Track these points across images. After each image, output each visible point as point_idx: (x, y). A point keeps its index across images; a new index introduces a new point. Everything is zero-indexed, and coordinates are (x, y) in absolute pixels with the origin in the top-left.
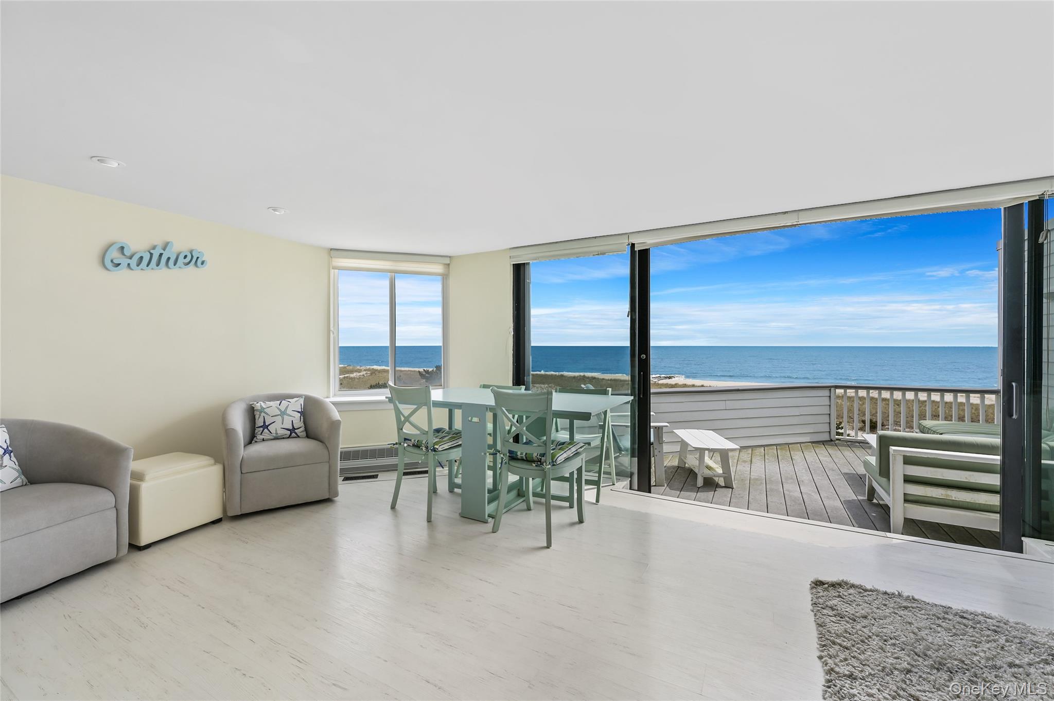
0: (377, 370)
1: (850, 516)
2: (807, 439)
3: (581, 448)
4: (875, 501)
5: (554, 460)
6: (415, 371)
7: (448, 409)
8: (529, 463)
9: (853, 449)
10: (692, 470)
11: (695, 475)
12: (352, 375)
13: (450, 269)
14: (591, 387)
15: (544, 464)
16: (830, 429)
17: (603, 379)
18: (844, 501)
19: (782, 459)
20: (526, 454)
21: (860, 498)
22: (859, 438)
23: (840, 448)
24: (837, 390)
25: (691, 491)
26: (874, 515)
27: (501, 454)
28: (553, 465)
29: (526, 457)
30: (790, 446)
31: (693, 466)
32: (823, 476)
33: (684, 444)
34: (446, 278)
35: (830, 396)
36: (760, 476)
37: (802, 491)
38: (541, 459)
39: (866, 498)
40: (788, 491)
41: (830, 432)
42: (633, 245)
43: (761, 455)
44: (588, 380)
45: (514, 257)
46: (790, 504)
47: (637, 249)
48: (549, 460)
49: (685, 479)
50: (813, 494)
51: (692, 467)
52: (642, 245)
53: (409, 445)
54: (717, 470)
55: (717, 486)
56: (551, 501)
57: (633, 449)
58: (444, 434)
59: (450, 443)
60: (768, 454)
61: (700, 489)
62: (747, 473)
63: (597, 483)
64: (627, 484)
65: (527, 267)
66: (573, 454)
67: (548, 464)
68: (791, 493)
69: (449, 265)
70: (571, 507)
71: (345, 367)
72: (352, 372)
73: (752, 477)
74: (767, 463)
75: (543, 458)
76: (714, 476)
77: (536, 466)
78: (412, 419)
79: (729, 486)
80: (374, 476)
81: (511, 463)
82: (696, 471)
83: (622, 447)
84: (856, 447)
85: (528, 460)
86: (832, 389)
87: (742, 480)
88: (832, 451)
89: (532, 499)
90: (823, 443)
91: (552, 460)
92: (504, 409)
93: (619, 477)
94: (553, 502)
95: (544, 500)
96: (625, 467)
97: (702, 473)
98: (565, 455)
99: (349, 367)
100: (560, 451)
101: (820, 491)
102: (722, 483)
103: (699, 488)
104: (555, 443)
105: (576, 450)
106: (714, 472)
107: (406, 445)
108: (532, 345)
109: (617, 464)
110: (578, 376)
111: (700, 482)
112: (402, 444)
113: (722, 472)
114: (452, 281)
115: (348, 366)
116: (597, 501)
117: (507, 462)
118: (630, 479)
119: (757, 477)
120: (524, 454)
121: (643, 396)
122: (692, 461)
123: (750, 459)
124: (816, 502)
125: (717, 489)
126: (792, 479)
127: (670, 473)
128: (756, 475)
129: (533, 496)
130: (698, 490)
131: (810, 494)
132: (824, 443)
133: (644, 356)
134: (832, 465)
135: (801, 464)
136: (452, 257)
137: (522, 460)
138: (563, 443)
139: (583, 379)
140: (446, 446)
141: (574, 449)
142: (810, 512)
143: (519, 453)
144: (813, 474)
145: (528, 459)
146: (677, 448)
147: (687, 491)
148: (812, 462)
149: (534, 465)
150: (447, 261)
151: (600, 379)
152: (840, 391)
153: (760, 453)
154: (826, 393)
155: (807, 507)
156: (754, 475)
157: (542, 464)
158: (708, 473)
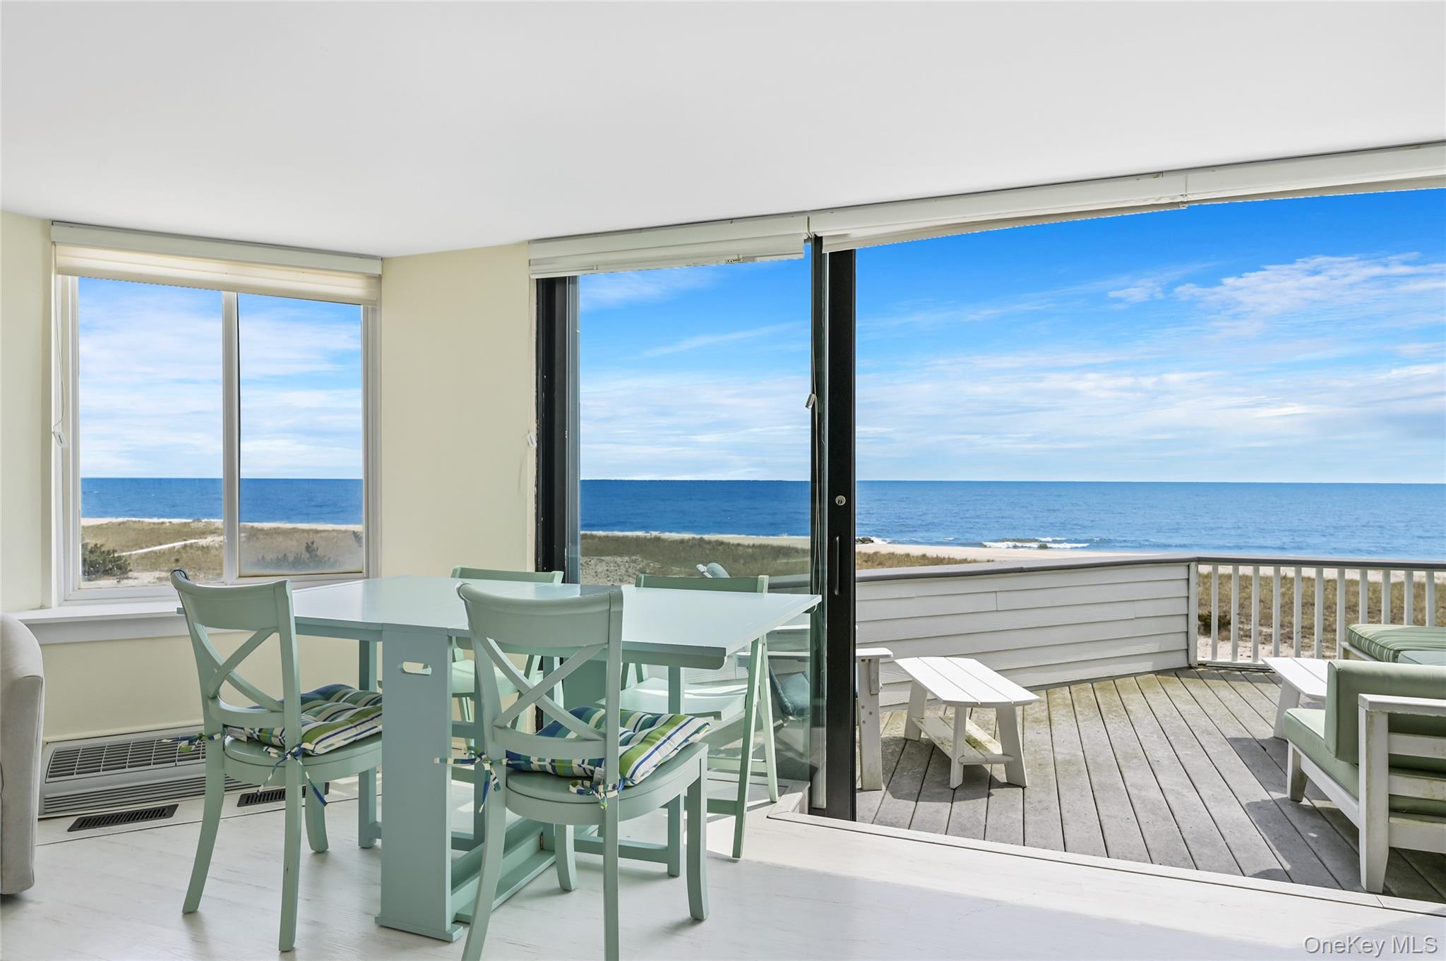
0: (262, 530)
1: (1270, 843)
2: (1148, 666)
3: (697, 732)
4: (1305, 802)
5: (628, 775)
6: (345, 532)
7: (358, 641)
8: (562, 784)
9: (1234, 683)
10: (934, 747)
11: (946, 762)
12: (203, 542)
13: (383, 284)
14: (722, 572)
15: (601, 788)
16: (1188, 645)
17: (739, 545)
18: (1248, 804)
19: (1109, 712)
20: (553, 761)
21: (1277, 795)
22: (1239, 661)
23: (1208, 681)
24: (1199, 566)
25: (940, 800)
26: (1315, 835)
27: (486, 761)
28: (626, 787)
29: (553, 768)
30: (1116, 681)
31: (939, 738)
32: (1193, 746)
33: (918, 690)
34: (374, 310)
35: (1188, 579)
36: (1075, 755)
37: (1163, 787)
38: (592, 772)
39: (1288, 795)
40: (1135, 786)
41: (1187, 650)
42: (818, 241)
43: (1066, 705)
44: (708, 547)
45: (539, 262)
46: (1146, 821)
47: (826, 250)
48: (614, 777)
49: (922, 770)
50: (1185, 792)
51: (937, 743)
52: (839, 241)
53: (237, 740)
54: (990, 746)
55: (992, 783)
56: (619, 859)
57: (816, 710)
58: (342, 705)
59: (354, 732)
60: (1079, 702)
61: (958, 794)
62: (1046, 747)
63: (735, 808)
64: (804, 797)
65: (570, 287)
66: (676, 751)
67: (610, 788)
68: (1143, 793)
69: (379, 278)
70: (672, 874)
71: (189, 523)
72: (203, 533)
73: (1059, 758)
74: (1081, 722)
75: (598, 769)
76: (987, 762)
77: (580, 792)
78: (239, 672)
79: (1015, 782)
80: (164, 809)
81: (512, 783)
82: (948, 750)
83: (789, 705)
84: (1236, 679)
85: (559, 775)
86: (1193, 565)
87: (1040, 765)
88: (1197, 688)
89: (572, 855)
90: (1176, 672)
91: (622, 773)
92: (492, 642)
93: (785, 782)
94: (624, 863)
95: (598, 859)
96: (796, 751)
97: (960, 756)
98: (657, 758)
99: (196, 523)
100: (642, 746)
101: (1196, 784)
102: (1001, 776)
103: (955, 789)
104: (632, 721)
105: (686, 740)
106: (985, 753)
107: (228, 739)
108: (582, 478)
109: (780, 747)
110: (689, 539)
111: (956, 777)
112: (217, 737)
113: (1001, 753)
114: (388, 320)
115: (194, 521)
116: (737, 853)
117: (502, 785)
118: (809, 785)
119: (1068, 757)
120: (549, 760)
121: (840, 590)
122: (935, 729)
123: (1046, 713)
124: (1195, 810)
125: (991, 791)
126: (1135, 757)
127: (890, 757)
128: (1066, 752)
129: (576, 850)
130: (954, 795)
131: (1179, 793)
132: (1178, 673)
133: (841, 500)
134: (1204, 721)
135: (1146, 722)
136: (388, 259)
137: (543, 773)
138: (652, 722)
139: (700, 546)
140: (338, 741)
141: (679, 738)
142: (1190, 837)
143: (534, 759)
144: (1173, 744)
145: (559, 771)
146: (904, 696)
147: (931, 799)
148: (1166, 715)
149: (574, 790)
150: (376, 269)
151: (733, 545)
152: (1205, 569)
153: (1064, 699)
154: (1180, 572)
155: (1180, 824)
156: (1062, 752)
157: (594, 787)
158: (972, 756)
